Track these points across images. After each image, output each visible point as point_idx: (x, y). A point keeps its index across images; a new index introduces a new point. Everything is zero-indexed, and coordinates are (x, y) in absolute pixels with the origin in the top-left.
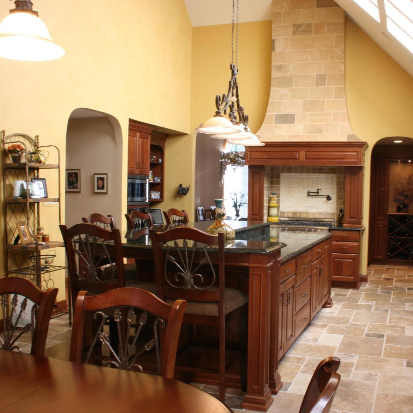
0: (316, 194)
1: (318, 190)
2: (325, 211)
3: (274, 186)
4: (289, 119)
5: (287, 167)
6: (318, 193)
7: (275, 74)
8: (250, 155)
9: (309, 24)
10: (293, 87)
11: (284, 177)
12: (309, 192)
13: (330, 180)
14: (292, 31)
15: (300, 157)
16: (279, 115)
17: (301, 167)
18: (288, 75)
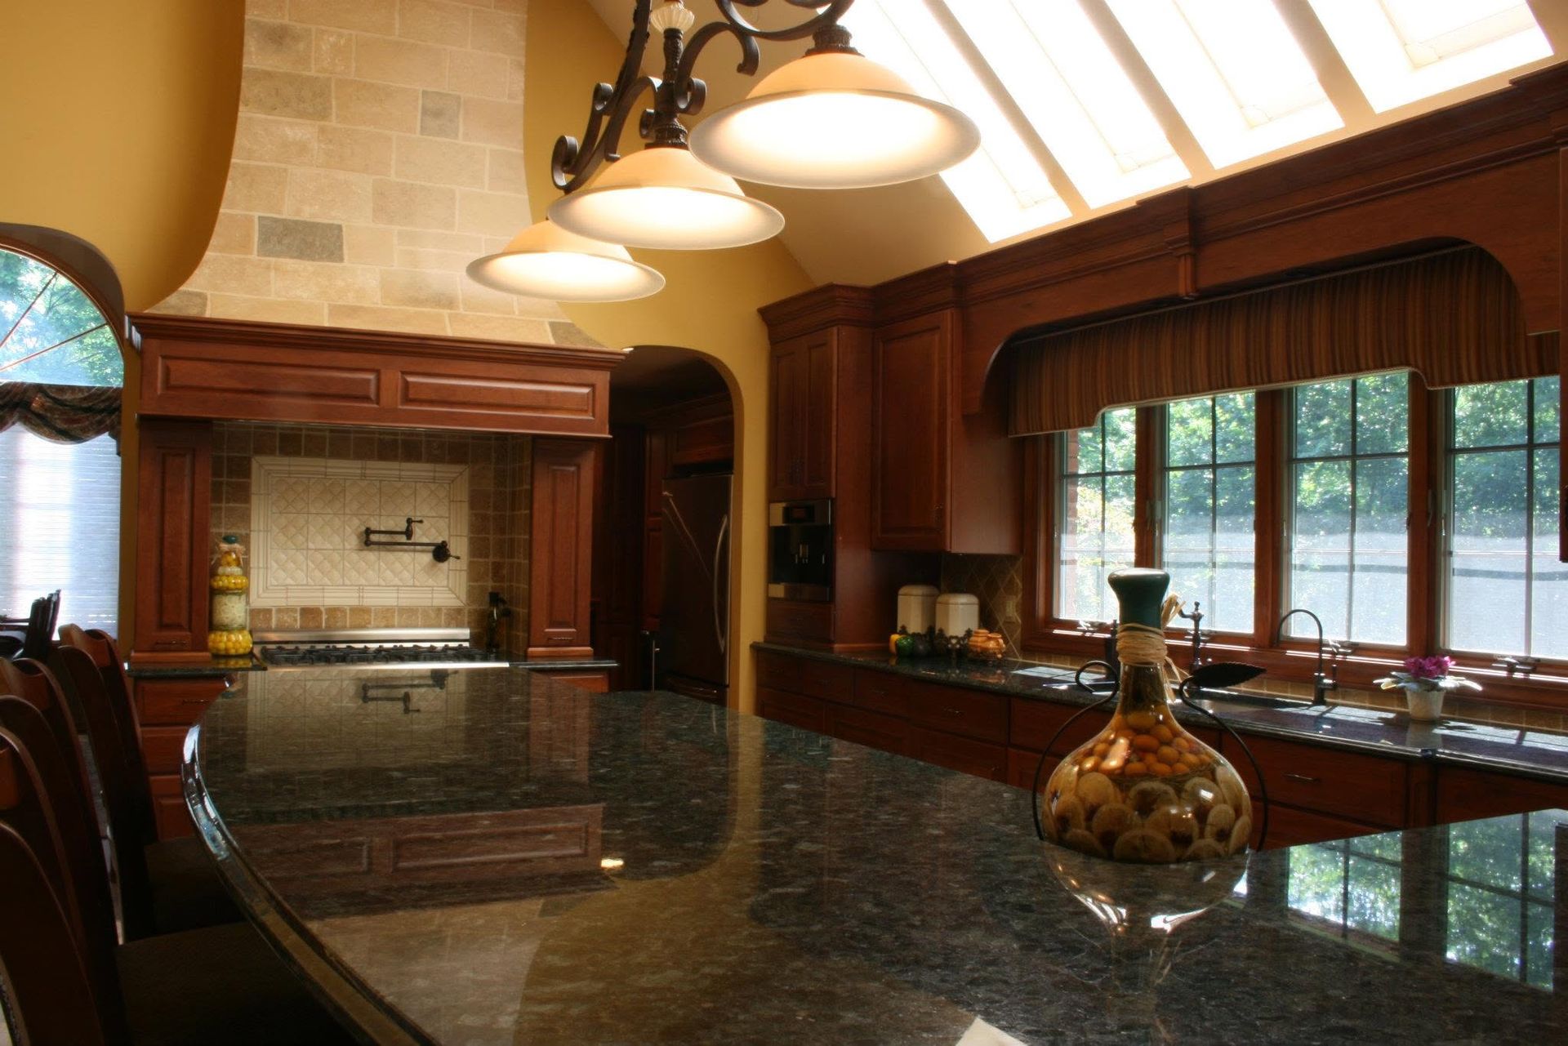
0: (403, 539)
1: (409, 521)
2: (427, 603)
3: (223, 505)
4: (318, 243)
5: (278, 432)
6: (408, 533)
7: (255, 58)
8: (167, 372)
10: (333, 123)
11: (269, 473)
12: (368, 532)
13: (446, 486)
15: (383, 394)
16: (276, 220)
18: (313, 73)
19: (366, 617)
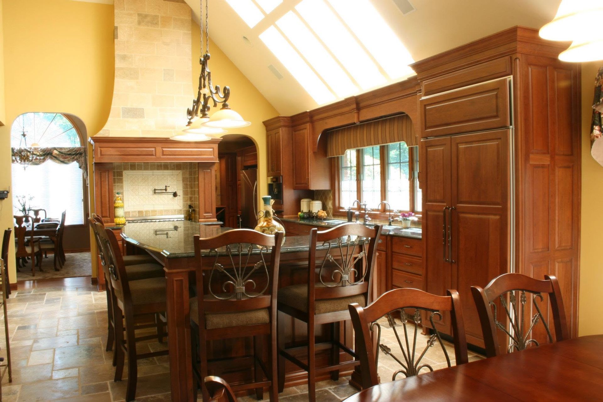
0: (164, 191)
1: (166, 186)
2: (172, 208)
3: (116, 184)
4: (137, 114)
5: (129, 164)
6: (166, 190)
7: (118, 64)
8: (101, 151)
9: (156, 16)
10: (140, 80)
11: (128, 175)
12: (155, 190)
13: (176, 176)
14: (137, 20)
15: (157, 153)
16: (126, 108)
17: (145, 164)
18: (134, 67)
19: (156, 213)
